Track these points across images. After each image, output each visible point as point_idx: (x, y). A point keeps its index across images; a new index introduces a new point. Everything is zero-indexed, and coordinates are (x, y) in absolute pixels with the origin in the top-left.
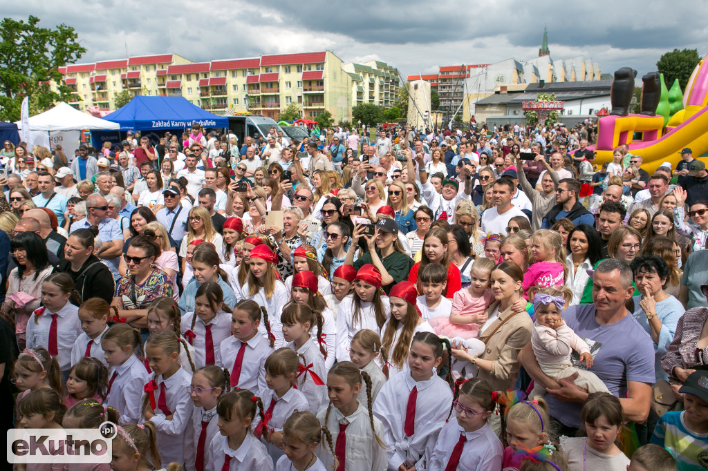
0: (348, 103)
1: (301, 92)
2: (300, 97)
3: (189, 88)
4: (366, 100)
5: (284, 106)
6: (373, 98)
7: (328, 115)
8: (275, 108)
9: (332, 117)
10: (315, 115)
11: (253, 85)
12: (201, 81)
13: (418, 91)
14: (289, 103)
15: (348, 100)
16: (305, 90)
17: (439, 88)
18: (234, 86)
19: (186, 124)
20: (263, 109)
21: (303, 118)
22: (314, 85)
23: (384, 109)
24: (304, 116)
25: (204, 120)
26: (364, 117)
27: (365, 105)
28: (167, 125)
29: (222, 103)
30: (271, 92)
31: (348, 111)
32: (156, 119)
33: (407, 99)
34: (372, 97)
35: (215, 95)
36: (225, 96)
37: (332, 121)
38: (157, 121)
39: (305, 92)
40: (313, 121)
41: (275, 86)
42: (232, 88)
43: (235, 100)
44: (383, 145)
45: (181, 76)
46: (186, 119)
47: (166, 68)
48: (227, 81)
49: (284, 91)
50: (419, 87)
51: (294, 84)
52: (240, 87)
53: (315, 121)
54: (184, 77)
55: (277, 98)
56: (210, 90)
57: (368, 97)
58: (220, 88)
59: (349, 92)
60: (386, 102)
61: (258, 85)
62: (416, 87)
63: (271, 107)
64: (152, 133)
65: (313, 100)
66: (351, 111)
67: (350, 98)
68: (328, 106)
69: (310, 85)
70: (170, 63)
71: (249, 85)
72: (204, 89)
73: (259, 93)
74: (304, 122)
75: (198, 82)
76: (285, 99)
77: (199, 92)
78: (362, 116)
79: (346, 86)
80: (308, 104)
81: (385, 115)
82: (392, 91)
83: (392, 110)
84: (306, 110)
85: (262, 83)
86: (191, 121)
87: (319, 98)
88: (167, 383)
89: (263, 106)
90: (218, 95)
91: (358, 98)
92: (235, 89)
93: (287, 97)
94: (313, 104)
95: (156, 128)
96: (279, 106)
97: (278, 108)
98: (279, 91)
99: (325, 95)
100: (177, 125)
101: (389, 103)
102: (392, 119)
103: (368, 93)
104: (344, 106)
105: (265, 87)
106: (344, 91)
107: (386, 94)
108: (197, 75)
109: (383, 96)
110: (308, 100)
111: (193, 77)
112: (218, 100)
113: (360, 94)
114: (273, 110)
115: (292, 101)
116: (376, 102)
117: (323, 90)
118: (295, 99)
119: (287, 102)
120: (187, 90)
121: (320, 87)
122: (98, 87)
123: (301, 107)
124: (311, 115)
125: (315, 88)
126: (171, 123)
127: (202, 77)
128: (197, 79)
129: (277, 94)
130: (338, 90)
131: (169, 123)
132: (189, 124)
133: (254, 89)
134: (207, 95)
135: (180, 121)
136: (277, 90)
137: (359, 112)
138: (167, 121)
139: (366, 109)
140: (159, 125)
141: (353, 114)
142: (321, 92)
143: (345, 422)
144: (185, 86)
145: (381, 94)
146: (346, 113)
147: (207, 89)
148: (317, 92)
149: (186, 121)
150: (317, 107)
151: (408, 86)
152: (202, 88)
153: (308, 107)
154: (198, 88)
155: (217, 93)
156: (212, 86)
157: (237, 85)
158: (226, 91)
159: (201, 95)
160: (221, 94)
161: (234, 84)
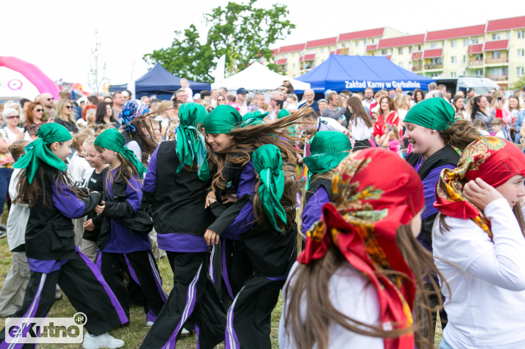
11: (476, 55)
12: (414, 54)
14: (520, 75)
18: (453, 58)
19: (385, 85)
25: (406, 81)
28: (362, 85)
30: (497, 62)
32: (350, 79)
35: (429, 68)
38: (351, 81)
41: (503, 55)
42: (450, 59)
45: (392, 50)
46: (384, 79)
47: (377, 42)
48: (444, 52)
49: (515, 60)
52: (460, 58)
54: (396, 50)
55: (505, 69)
56: (424, 64)
58: (436, 60)
61: (482, 55)
70: (382, 37)
71: (471, 56)
72: (417, 62)
75: (410, 56)
76: (515, 70)
77: (411, 66)
85: (487, 53)
86: (391, 82)
90: (432, 68)
92: (453, 62)
93: (518, 68)
95: (349, 88)
96: (506, 79)
98: (507, 61)
105: (490, 56)
108: (410, 48)
111: (406, 50)
112: (432, 74)
119: (518, 73)
122: (307, 65)
126: (367, 83)
127: (415, 50)
128: (410, 52)
129: (506, 64)
131: (364, 83)
132: (388, 85)
133: (477, 60)
134: (420, 70)
135: (378, 82)
136: (505, 59)
138: (362, 82)
140: (353, 85)
147: (420, 62)
149: (385, 82)
152: (414, 62)
154: (410, 63)
155: (431, 67)
156: (426, 60)
157: (456, 57)
158: (441, 64)
159: (414, 69)
160: (436, 68)
161: (453, 56)
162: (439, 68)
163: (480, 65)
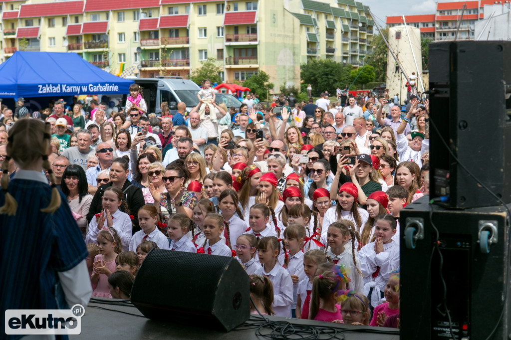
0: (294, 60)
1: (221, 43)
2: (220, 51)
3: (50, 38)
4: (321, 53)
5: (196, 64)
6: (333, 51)
7: (264, 77)
8: (181, 68)
9: (270, 81)
10: (243, 78)
11: (149, 32)
12: (70, 27)
13: (401, 41)
14: (204, 59)
15: (294, 54)
16: (228, 40)
17: (437, 36)
18: (120, 35)
19: (81, 89)
20: (163, 68)
21: (224, 82)
22: (242, 32)
23: (350, 68)
24: (226, 78)
25: (103, 84)
26: (319, 80)
27: (321, 62)
28: (56, 90)
29: (101, 59)
30: (176, 43)
31: (294, 72)
32: (44, 82)
33: (386, 53)
34: (330, 50)
35: (90, 47)
36: (107, 50)
37: (271, 86)
38: (44, 85)
39: (228, 44)
40: (240, 87)
41: (182, 35)
42: (117, 37)
43: (120, 55)
44: (351, 115)
45: (40, 21)
46: (80, 82)
47: (18, 9)
48: (109, 27)
49: (196, 41)
50: (403, 34)
51: (212, 31)
52: (129, 36)
53: (244, 86)
54: (44, 22)
55: (185, 52)
56: (83, 41)
57: (325, 50)
58: (98, 36)
59: (296, 42)
60: (354, 56)
61: (156, 33)
62: (398, 36)
63: (176, 65)
64: (32, 102)
65: (240, 55)
66: (299, 71)
67: (296, 51)
68: (262, 64)
69: (236, 31)
71: (143, 33)
72: (74, 38)
73: (157, 45)
74: (228, 88)
75: (65, 29)
76: (197, 53)
77: (66, 43)
78: (316, 79)
79: (290, 34)
80: (232, 60)
81: (353, 78)
82: (363, 40)
83: (364, 69)
84: (229, 70)
85: (163, 30)
86: (87, 85)
87: (250, 53)
88: (212, 248)
89: (164, 65)
90: (94, 47)
91: (308, 52)
92: (120, 39)
93: (200, 51)
94: (240, 61)
95: (42, 94)
96: (188, 64)
97: (186, 68)
98: (188, 42)
99: (258, 47)
100: (69, 90)
101: (358, 59)
102: (362, 83)
103: (325, 43)
104: (289, 64)
105: (167, 35)
106: (288, 41)
107: (353, 44)
108: (64, 19)
109: (348, 48)
110: (232, 55)
111: (58, 22)
112: (94, 55)
113: (312, 44)
114: (179, 71)
115: (209, 56)
116: (338, 56)
117: (256, 40)
118: (213, 54)
119: (201, 58)
120: (47, 41)
121: (252, 36)
123: (222, 65)
124: (237, 78)
125: (244, 37)
126: (61, 87)
127: (71, 22)
128: (64, 24)
129: (186, 46)
130: (279, 40)
131: (59, 87)
132: (85, 89)
133: (150, 38)
134: (78, 48)
135: (73, 85)
136: (185, 39)
137: (311, 73)
138: (56, 85)
139: (322, 69)
140: (47, 90)
141: (303, 76)
142: (253, 43)
143: (337, 259)
144: (45, 35)
145: (344, 45)
146: (291, 75)
147: (78, 38)
148: (247, 43)
149: (81, 85)
150: (247, 66)
151: (386, 33)
152: (70, 38)
153: (234, 66)
154: (64, 38)
155: (93, 45)
156: (86, 35)
157: (124, 33)
158: (107, 42)
159: (70, 48)
160: (99, 47)
161: (120, 32)
162: (103, 47)
163: (154, 44)
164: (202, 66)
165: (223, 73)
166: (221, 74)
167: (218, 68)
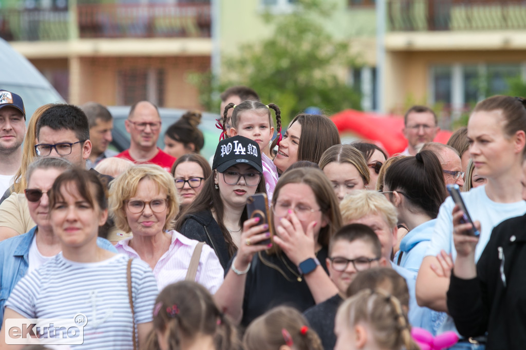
84: (405, 57)
97: (196, 46)
124: (441, 96)
164: (266, 32)
165: (374, 72)
166: (366, 76)
167: (344, 46)
